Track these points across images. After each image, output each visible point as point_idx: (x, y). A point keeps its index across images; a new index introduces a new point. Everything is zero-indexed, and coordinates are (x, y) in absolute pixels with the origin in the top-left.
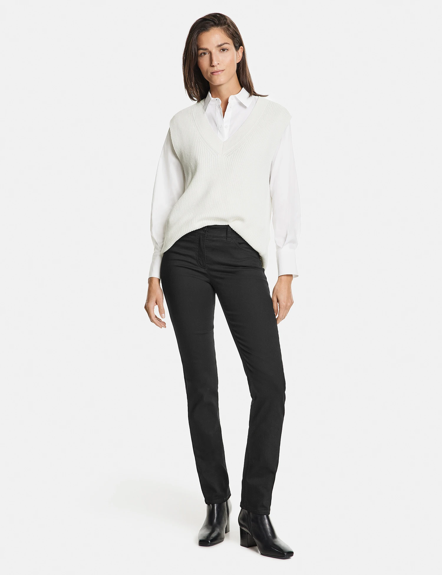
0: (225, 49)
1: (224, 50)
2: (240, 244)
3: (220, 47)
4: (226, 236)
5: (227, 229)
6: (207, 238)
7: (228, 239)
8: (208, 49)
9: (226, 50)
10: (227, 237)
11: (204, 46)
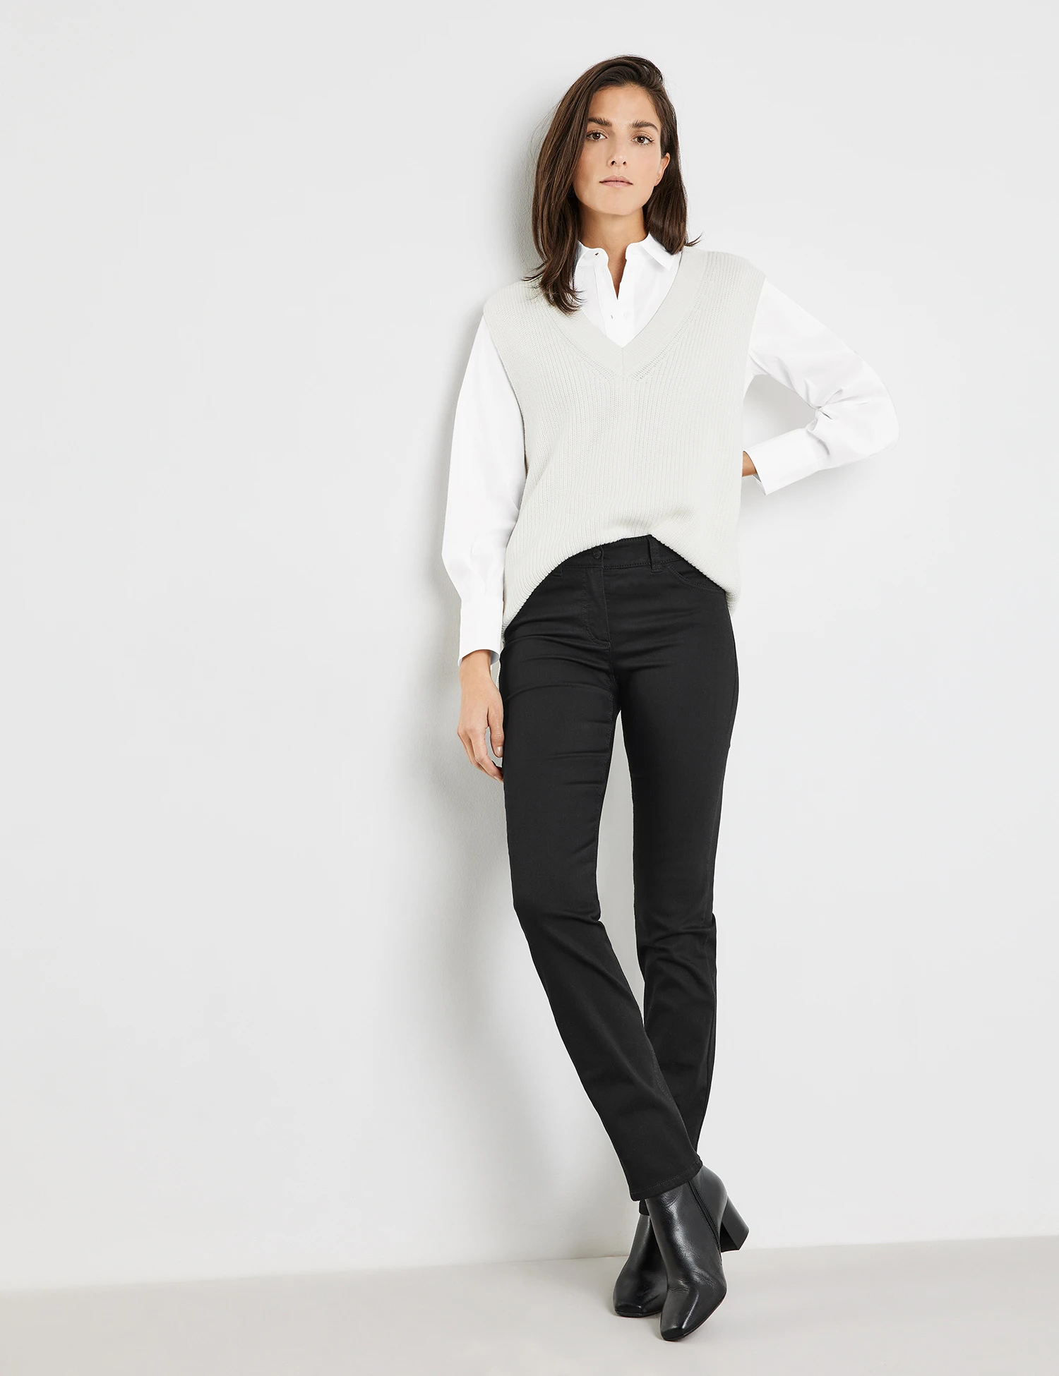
0: (644, 138)
1: (640, 139)
2: (682, 574)
3: (637, 129)
4: (649, 560)
5: (649, 543)
6: (606, 573)
7: (653, 566)
8: (611, 125)
9: (646, 141)
10: (651, 563)
11: (603, 115)
